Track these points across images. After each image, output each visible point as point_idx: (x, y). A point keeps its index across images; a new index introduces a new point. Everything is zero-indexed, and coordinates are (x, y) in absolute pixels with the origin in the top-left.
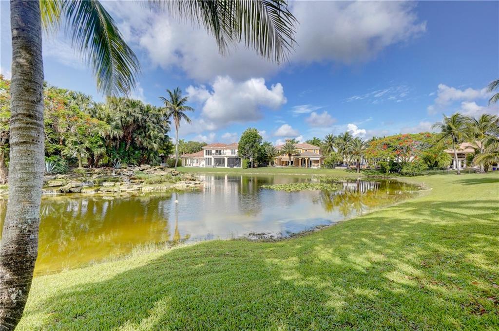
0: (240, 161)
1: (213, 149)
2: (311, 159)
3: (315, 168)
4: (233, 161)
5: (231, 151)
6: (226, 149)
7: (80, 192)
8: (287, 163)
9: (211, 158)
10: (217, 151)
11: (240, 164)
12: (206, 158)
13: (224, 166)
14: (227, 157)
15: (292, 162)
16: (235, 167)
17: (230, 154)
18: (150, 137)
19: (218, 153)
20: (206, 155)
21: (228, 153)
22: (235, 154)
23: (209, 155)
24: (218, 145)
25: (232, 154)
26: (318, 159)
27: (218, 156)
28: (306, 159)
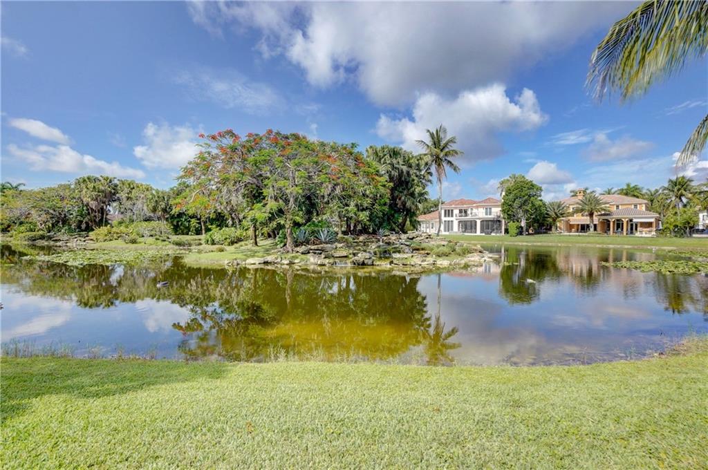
0: (500, 225)
1: (456, 208)
2: (634, 220)
3: (644, 235)
4: (490, 225)
5: (484, 211)
6: (477, 207)
7: (373, 265)
8: (584, 228)
9: (452, 221)
10: (461, 211)
11: (501, 229)
12: (445, 221)
13: (476, 233)
14: (479, 219)
15: (595, 226)
16: (493, 234)
17: (484, 214)
18: (412, 195)
19: (463, 214)
20: (445, 216)
21: (480, 214)
22: (490, 214)
23: (449, 216)
24: (462, 202)
25: (486, 214)
26: (653, 220)
27: (464, 218)
28: (625, 221)
